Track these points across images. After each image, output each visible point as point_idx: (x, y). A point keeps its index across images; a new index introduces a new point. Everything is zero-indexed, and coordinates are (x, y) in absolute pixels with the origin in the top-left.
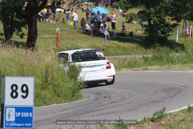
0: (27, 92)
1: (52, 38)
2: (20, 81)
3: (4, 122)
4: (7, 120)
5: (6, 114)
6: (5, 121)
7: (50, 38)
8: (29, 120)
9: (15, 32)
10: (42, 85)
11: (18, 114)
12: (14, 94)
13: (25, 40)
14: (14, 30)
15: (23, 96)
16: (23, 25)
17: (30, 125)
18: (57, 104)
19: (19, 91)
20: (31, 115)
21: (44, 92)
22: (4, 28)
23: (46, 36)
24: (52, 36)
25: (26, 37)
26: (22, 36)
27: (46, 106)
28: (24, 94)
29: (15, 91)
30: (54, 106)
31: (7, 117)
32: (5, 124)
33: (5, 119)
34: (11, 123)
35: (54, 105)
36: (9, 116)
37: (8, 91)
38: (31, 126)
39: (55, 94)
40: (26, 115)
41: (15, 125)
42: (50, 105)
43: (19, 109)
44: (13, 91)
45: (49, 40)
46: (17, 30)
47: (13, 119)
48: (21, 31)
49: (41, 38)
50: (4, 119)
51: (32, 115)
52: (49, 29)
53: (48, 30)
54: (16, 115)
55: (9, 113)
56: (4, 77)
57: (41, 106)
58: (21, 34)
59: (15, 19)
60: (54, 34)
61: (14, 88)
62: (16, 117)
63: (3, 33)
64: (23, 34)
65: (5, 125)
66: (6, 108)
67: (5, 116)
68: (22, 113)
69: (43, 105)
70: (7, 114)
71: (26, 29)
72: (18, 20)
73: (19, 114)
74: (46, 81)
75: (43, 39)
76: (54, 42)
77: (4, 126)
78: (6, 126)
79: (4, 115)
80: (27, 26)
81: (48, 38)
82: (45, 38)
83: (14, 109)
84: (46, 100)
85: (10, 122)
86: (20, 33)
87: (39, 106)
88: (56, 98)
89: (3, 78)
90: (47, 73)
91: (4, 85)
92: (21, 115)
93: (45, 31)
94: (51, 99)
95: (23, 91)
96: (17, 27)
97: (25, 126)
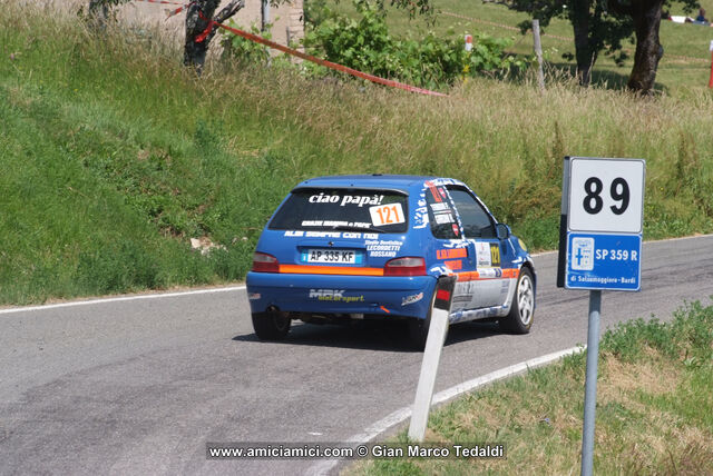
0: (625, 197)
1: (699, 66)
2: (607, 171)
3: (567, 272)
4: (575, 267)
5: (570, 252)
6: (570, 269)
7: (692, 66)
8: (630, 268)
9: (603, 51)
10: (667, 185)
11: (601, 253)
12: (593, 203)
13: (627, 69)
14: (602, 47)
15: (614, 209)
16: (623, 32)
17: (633, 281)
18: (706, 233)
19: (605, 194)
20: (634, 257)
21: (672, 204)
22: (576, 40)
23: (683, 61)
24: (698, 61)
25: (630, 63)
26: (620, 61)
27: (677, 239)
28: (619, 204)
29: (596, 195)
30: (698, 238)
31: (574, 260)
32: (570, 276)
33: (570, 264)
34: (583, 276)
35: (697, 235)
36: (579, 257)
37: (577, 194)
38: (635, 285)
39: (700, 208)
40: (623, 255)
41: (595, 280)
42: (688, 235)
43: (603, 241)
44: (591, 195)
45: (690, 70)
46: (608, 47)
47: (588, 264)
48: (620, 47)
49: (671, 66)
50: (567, 266)
51: (638, 257)
52: (690, 43)
53: (689, 47)
54: (595, 255)
55: (579, 250)
56: (567, 158)
57: (665, 237)
58: (618, 57)
59: (606, 17)
60: (703, 57)
61: (594, 187)
62: (596, 260)
63: (574, 52)
64: (624, 56)
65: (569, 280)
66: (572, 236)
67: (570, 257)
68: (613, 251)
69: (670, 237)
70: (575, 252)
71: (632, 42)
72: (614, 19)
73: (605, 252)
74: (680, 175)
75: (675, 70)
76: (703, 77)
77: (567, 283)
78: (572, 284)
79: (567, 254)
80: (634, 34)
81: (687, 66)
82: (681, 67)
83: (592, 240)
84: (677, 222)
85: (582, 273)
86: (617, 53)
87: (657, 237)
88: (703, 218)
89: (565, 161)
90: (682, 153)
91: (569, 179)
92: (610, 255)
93: (681, 50)
94: (689, 221)
95: (615, 196)
96: (608, 38)
97: (619, 285)
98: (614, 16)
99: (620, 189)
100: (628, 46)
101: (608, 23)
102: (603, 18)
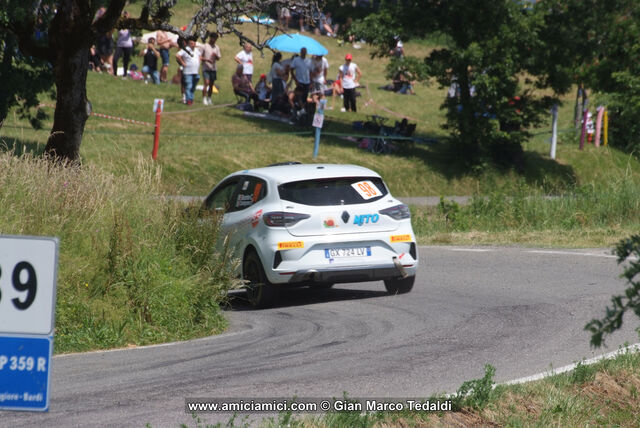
0: (32, 287)
1: (139, 132)
7: (131, 132)
9: (14, 109)
10: (94, 280)
13: (43, 136)
14: (13, 102)
15: (16, 302)
16: (42, 84)
17: (38, 397)
18: (143, 344)
20: (41, 366)
21: (99, 305)
23: (119, 125)
24: (138, 124)
26: (36, 121)
28: (23, 296)
35: (131, 347)
38: (42, 404)
39: (136, 311)
40: (25, 364)
42: (119, 346)
45: (127, 136)
46: (21, 103)
48: (36, 103)
51: (46, 365)
53: (127, 106)
57: (89, 349)
58: (34, 115)
59: (18, 63)
64: (42, 115)
68: (14, 359)
69: (95, 348)
72: (28, 67)
73: (3, 360)
74: (111, 269)
76: (144, 145)
80: (54, 88)
81: (124, 131)
82: (116, 133)
84: (105, 329)
86: (33, 111)
87: (79, 348)
88: (140, 325)
92: (9, 363)
93: (115, 109)
94: (121, 329)
95: (17, 285)
96: (21, 91)
97: (21, 403)
98: (28, 62)
99: (24, 277)
100: (46, 102)
101: (21, 71)
102: (14, 64)
